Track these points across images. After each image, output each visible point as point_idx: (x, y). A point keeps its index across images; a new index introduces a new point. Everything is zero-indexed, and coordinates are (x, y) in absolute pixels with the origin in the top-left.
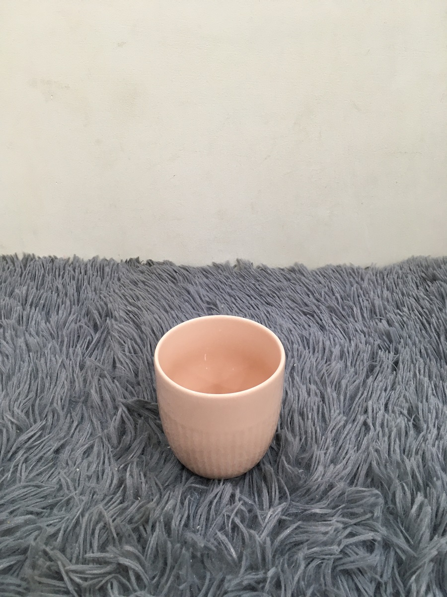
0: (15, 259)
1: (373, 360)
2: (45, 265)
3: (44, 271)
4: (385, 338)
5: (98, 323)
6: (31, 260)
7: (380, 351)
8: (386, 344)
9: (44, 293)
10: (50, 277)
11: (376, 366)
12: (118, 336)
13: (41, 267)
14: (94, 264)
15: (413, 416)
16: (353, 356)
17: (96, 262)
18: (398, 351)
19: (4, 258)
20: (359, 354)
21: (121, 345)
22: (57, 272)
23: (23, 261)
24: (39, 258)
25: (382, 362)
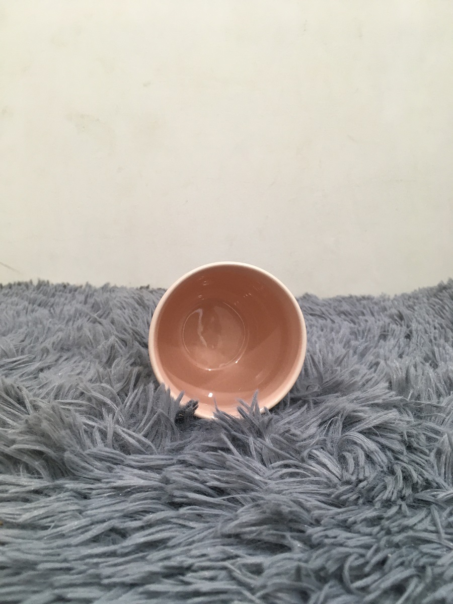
0: (29, 285)
1: (385, 331)
2: (57, 288)
3: (56, 291)
4: (397, 318)
5: (101, 306)
6: (45, 285)
7: (391, 325)
8: (397, 323)
9: (52, 300)
10: (61, 293)
11: (387, 335)
12: (119, 305)
13: (53, 289)
14: (105, 288)
15: (430, 362)
16: (363, 333)
17: (107, 287)
18: (411, 326)
19: (19, 284)
20: (369, 330)
21: (121, 309)
22: (68, 291)
23: (37, 286)
24: (52, 284)
25: (394, 331)
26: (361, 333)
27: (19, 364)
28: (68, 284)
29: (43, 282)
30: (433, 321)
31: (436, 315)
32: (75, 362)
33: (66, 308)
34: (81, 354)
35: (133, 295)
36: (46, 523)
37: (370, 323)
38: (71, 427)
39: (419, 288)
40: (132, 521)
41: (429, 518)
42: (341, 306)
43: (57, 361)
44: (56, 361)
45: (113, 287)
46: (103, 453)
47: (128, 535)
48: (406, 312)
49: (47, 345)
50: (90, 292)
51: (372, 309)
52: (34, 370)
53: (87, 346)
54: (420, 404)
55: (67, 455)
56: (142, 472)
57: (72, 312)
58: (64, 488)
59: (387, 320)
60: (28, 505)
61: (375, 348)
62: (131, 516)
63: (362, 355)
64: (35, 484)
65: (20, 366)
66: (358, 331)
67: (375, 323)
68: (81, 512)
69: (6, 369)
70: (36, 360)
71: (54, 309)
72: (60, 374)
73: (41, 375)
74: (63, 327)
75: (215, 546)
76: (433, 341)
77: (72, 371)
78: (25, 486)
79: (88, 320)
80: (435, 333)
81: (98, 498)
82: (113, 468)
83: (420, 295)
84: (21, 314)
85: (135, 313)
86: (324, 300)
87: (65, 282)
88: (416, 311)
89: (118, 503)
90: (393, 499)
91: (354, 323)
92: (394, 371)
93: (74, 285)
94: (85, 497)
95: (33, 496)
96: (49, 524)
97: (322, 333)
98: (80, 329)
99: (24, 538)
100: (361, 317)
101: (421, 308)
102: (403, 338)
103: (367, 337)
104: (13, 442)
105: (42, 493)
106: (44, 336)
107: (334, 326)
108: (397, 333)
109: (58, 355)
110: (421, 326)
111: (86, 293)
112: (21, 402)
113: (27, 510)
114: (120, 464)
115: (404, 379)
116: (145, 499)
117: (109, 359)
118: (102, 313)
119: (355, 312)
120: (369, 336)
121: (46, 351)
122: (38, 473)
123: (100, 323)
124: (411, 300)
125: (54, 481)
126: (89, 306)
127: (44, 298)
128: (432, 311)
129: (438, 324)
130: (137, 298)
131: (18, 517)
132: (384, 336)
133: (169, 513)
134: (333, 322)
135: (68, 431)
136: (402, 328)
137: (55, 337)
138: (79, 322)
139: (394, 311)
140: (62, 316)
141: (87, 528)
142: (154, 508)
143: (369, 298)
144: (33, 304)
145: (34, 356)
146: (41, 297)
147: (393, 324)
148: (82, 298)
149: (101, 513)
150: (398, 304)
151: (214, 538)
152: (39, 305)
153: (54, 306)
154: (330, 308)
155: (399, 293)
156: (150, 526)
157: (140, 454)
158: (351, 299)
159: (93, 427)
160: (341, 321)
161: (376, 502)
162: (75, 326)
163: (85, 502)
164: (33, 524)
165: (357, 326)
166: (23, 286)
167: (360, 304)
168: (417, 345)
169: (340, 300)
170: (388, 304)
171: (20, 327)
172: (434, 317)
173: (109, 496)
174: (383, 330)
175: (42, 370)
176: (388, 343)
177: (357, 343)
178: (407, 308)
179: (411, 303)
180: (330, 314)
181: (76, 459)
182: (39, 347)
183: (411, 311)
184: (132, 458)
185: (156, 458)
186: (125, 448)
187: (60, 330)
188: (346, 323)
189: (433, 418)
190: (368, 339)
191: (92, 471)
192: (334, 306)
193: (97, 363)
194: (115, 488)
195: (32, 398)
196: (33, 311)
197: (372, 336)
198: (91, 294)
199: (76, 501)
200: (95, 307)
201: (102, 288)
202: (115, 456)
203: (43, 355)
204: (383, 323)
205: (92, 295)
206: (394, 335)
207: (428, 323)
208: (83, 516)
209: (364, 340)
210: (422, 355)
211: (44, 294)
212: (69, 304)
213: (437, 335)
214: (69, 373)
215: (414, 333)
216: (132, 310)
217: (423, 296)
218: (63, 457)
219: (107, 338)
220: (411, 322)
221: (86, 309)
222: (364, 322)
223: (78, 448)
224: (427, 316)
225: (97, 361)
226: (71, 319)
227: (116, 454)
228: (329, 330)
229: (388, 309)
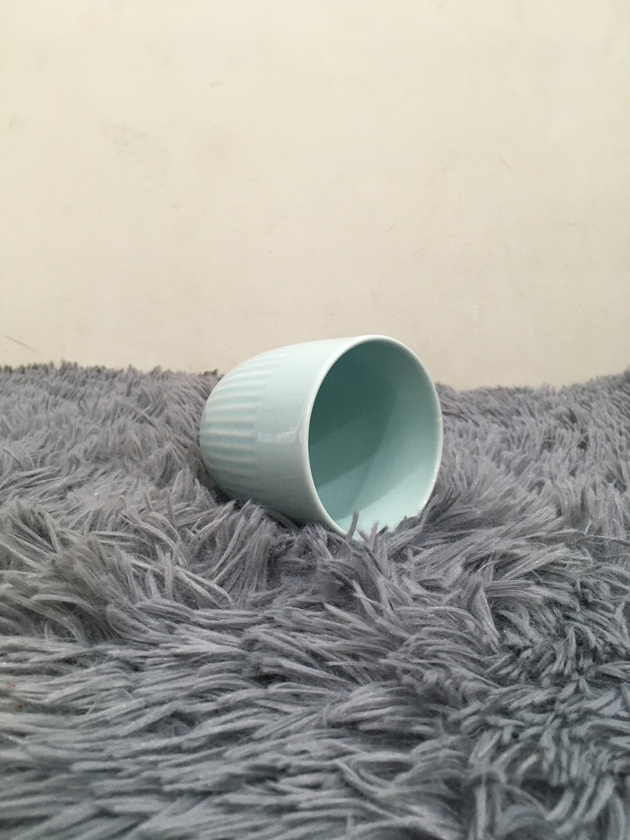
0: (50, 368)
1: (550, 438)
2: (88, 373)
3: (87, 377)
4: (567, 420)
5: (151, 399)
6: (71, 369)
7: (558, 428)
8: (568, 426)
9: (82, 389)
10: (94, 380)
11: (554, 443)
12: (177, 398)
13: (82, 374)
14: (155, 373)
15: (614, 481)
16: (519, 441)
17: (158, 373)
18: (586, 430)
19: (35, 367)
20: (528, 437)
21: (179, 405)
22: (104, 377)
23: (60, 370)
24: (82, 368)
25: (563, 438)
26: (516, 440)
27: (38, 480)
28: (104, 368)
29: (69, 364)
30: (619, 423)
31: (622, 416)
32: (116, 477)
33: (103, 401)
34: (124, 466)
35: (195, 384)
36: (84, 705)
37: (528, 425)
38: (116, 571)
39: (597, 377)
40: (202, 702)
41: (619, 701)
42: (487, 402)
43: (91, 475)
44: (89, 476)
45: (165, 372)
46: (159, 606)
47: (197, 723)
48: (579, 410)
49: (76, 453)
50: (135, 380)
51: (531, 407)
52: (59, 489)
53: (133, 454)
54: (602, 540)
55: (111, 609)
56: (215, 634)
57: (110, 406)
58: (106, 655)
59: (553, 422)
60: (57, 680)
61: (536, 461)
62: (201, 695)
63: (519, 471)
64: (65, 650)
65: (40, 482)
66: (512, 437)
67: (536, 427)
68: (130, 690)
69: (21, 487)
70: (61, 474)
71: (84, 402)
72: (96, 494)
73: (70, 495)
74: (98, 427)
75: (320, 738)
76: (619, 452)
77: (113, 490)
78: (51, 653)
79: (134, 418)
80: (620, 441)
81: (155, 669)
82: (174, 628)
83: (599, 387)
84: (39, 409)
85: (198, 409)
86: (462, 393)
87: (100, 364)
88: (594, 409)
89: (182, 677)
90: (566, 672)
91: (506, 426)
92: (565, 495)
93: (112, 369)
94: (136, 668)
95: (64, 667)
96: (87, 707)
97: (461, 440)
98: (121, 431)
99: (51, 727)
100: (515, 417)
101: (600, 406)
102: (576, 448)
103: (524, 446)
104: (35, 591)
105: (75, 662)
106: (72, 440)
107: (478, 430)
108: (567, 440)
109: (93, 466)
110: (601, 430)
111: (129, 380)
112: (43, 533)
113: (55, 687)
114: (183, 622)
115: (579, 505)
116: (220, 671)
117: (164, 473)
118: (152, 410)
119: (507, 410)
120: (527, 445)
121: (75, 462)
122: (69, 633)
123: (150, 423)
124: (587, 393)
125: (92, 647)
126: (133, 398)
127: (71, 386)
128: (616, 410)
129: (626, 428)
130: (201, 388)
131: (43, 696)
132: (548, 445)
133: (254, 692)
134: (477, 424)
135: (111, 576)
136: (575, 434)
137: (88, 442)
138: (120, 422)
139: (563, 409)
140: (97, 413)
141: (140, 712)
142: (234, 685)
143: (525, 391)
144: (56, 395)
145: (58, 468)
146: (66, 386)
147: (561, 429)
148: (122, 387)
149: (159, 691)
150: (567, 399)
151: (317, 727)
152: (64, 397)
153: (85, 398)
154: (472, 404)
155: (568, 384)
156: (227, 709)
157: (212, 608)
158: (500, 391)
159: (146, 570)
160: (488, 422)
161: (544, 678)
162: (115, 427)
163: (135, 675)
164: (63, 707)
165: (510, 430)
166: (40, 370)
167: (514, 398)
168: (595, 457)
169: (486, 393)
170: (553, 399)
171: (38, 427)
172: (620, 417)
173: (170, 668)
174: (547, 436)
175: (70, 488)
176: (554, 454)
177: (511, 454)
178: (581, 405)
179: (585, 398)
180: (472, 414)
181: (124, 616)
182: (65, 456)
183: (586, 409)
184: (200, 614)
185: (234, 615)
186: (190, 599)
187: (95, 432)
188: (495, 426)
189: (621, 559)
190: (526, 449)
191: (145, 632)
192: (478, 402)
193: (147, 480)
194: (176, 656)
195: (59, 529)
196: (55, 405)
197: (532, 444)
198: (136, 382)
199: (124, 674)
200: (143, 400)
201: (152, 374)
202: (177, 611)
203: (71, 468)
204: (547, 425)
205: (137, 384)
206: (563, 443)
207: (612, 427)
208: (133, 695)
209: (520, 450)
210: (602, 471)
211: (71, 382)
212: (107, 395)
213: (624, 444)
214: (109, 493)
215: (591, 440)
216: (195, 405)
217: (603, 389)
218: (105, 612)
219: (160, 445)
220: (587, 424)
221: (131, 403)
222: (521, 425)
223: (125, 600)
224: (609, 416)
225: (148, 477)
226: (110, 416)
227: (179, 609)
228: (470, 436)
229: (553, 406)
